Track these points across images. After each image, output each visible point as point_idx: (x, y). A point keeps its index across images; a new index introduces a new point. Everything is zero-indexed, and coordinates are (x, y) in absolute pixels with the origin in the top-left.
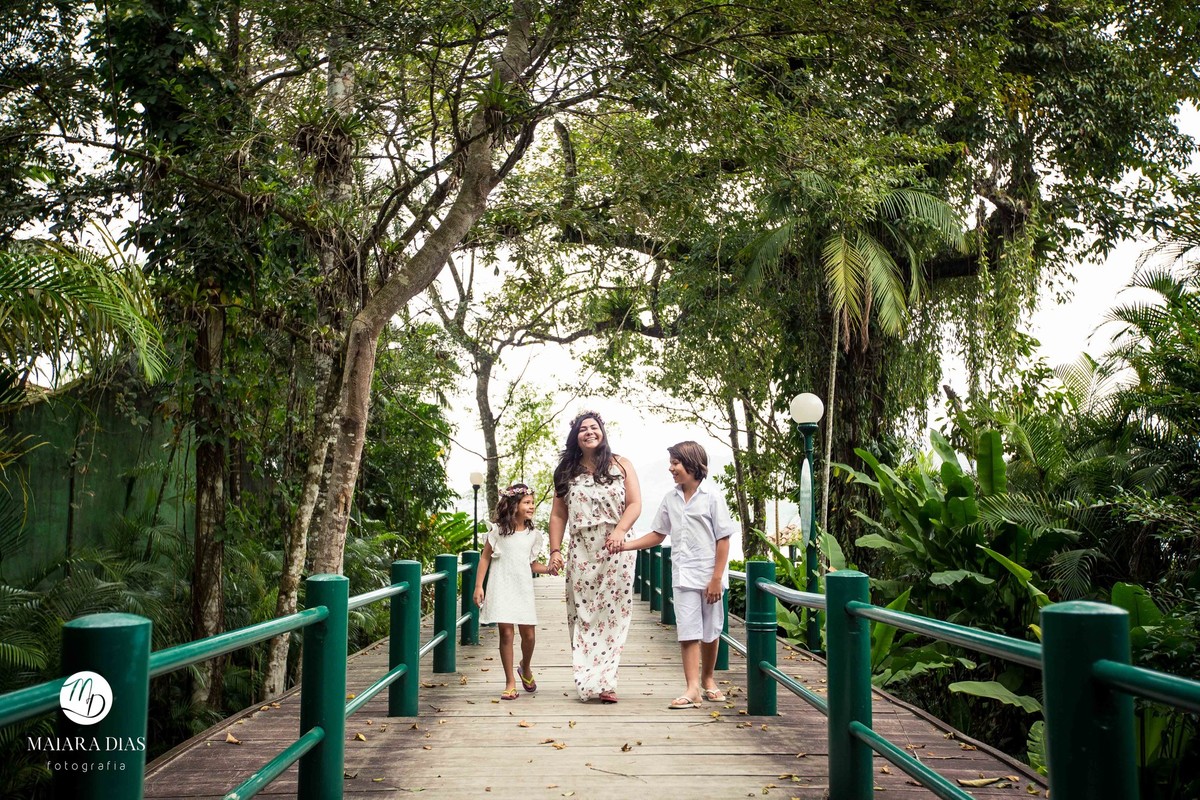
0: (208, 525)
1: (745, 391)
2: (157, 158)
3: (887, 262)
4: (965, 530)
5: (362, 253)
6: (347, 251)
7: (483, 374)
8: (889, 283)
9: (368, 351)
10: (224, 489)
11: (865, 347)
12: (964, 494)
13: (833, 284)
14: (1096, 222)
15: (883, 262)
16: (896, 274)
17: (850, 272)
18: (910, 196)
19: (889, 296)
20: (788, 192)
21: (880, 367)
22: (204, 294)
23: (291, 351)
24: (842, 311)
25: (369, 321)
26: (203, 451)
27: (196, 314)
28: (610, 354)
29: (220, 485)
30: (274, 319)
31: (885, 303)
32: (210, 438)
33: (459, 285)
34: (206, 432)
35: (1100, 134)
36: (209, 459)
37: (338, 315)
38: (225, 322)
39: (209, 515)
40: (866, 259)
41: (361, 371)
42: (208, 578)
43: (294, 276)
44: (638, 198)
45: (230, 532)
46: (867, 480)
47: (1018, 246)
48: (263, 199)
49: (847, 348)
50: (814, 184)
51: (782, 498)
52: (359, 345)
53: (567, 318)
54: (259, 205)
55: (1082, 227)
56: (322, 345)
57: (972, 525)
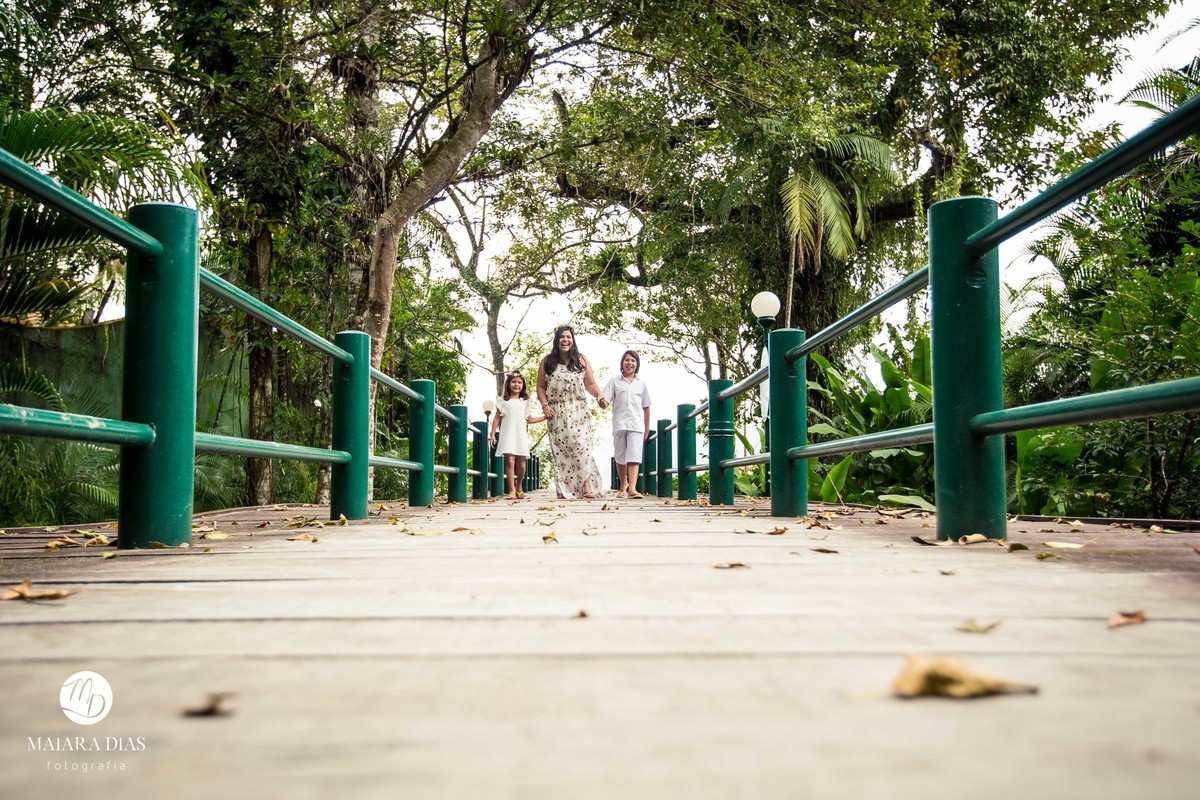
0: (260, 418)
1: (717, 333)
2: (212, 87)
3: (836, 196)
4: (900, 416)
5: (386, 175)
6: (373, 171)
7: (493, 314)
8: (837, 214)
9: (391, 244)
10: (273, 389)
11: (818, 270)
12: (899, 386)
13: (789, 214)
14: (1015, 170)
15: (832, 196)
16: (844, 207)
17: (805, 204)
18: (856, 140)
19: (837, 224)
20: (751, 134)
21: (831, 298)
22: (253, 209)
23: (329, 280)
24: (797, 236)
25: (392, 219)
26: (255, 355)
27: (246, 225)
28: (602, 307)
29: (269, 385)
30: (312, 233)
31: (834, 231)
32: (261, 344)
33: (472, 237)
34: (258, 339)
35: (1017, 86)
36: (260, 363)
37: (368, 237)
38: (272, 248)
39: (260, 409)
40: (818, 193)
41: (386, 261)
42: (261, 463)
43: (329, 202)
44: (622, 134)
45: (278, 423)
46: (818, 387)
47: (948, 185)
48: (302, 125)
49: (801, 268)
50: (773, 127)
51: (749, 422)
52: (384, 238)
53: (566, 278)
54: (299, 131)
55: (1003, 176)
56: (354, 257)
57: (906, 412)
